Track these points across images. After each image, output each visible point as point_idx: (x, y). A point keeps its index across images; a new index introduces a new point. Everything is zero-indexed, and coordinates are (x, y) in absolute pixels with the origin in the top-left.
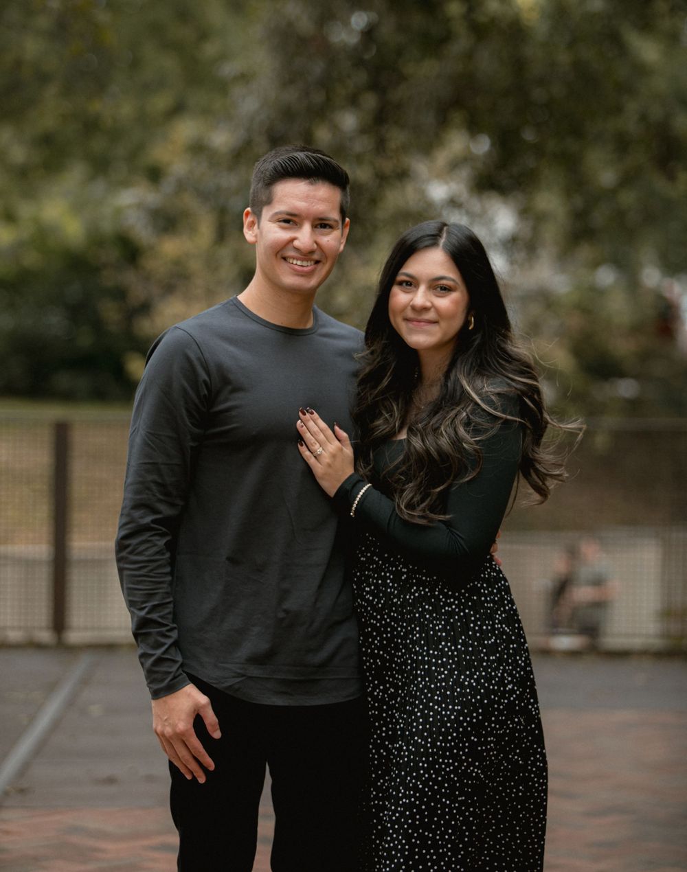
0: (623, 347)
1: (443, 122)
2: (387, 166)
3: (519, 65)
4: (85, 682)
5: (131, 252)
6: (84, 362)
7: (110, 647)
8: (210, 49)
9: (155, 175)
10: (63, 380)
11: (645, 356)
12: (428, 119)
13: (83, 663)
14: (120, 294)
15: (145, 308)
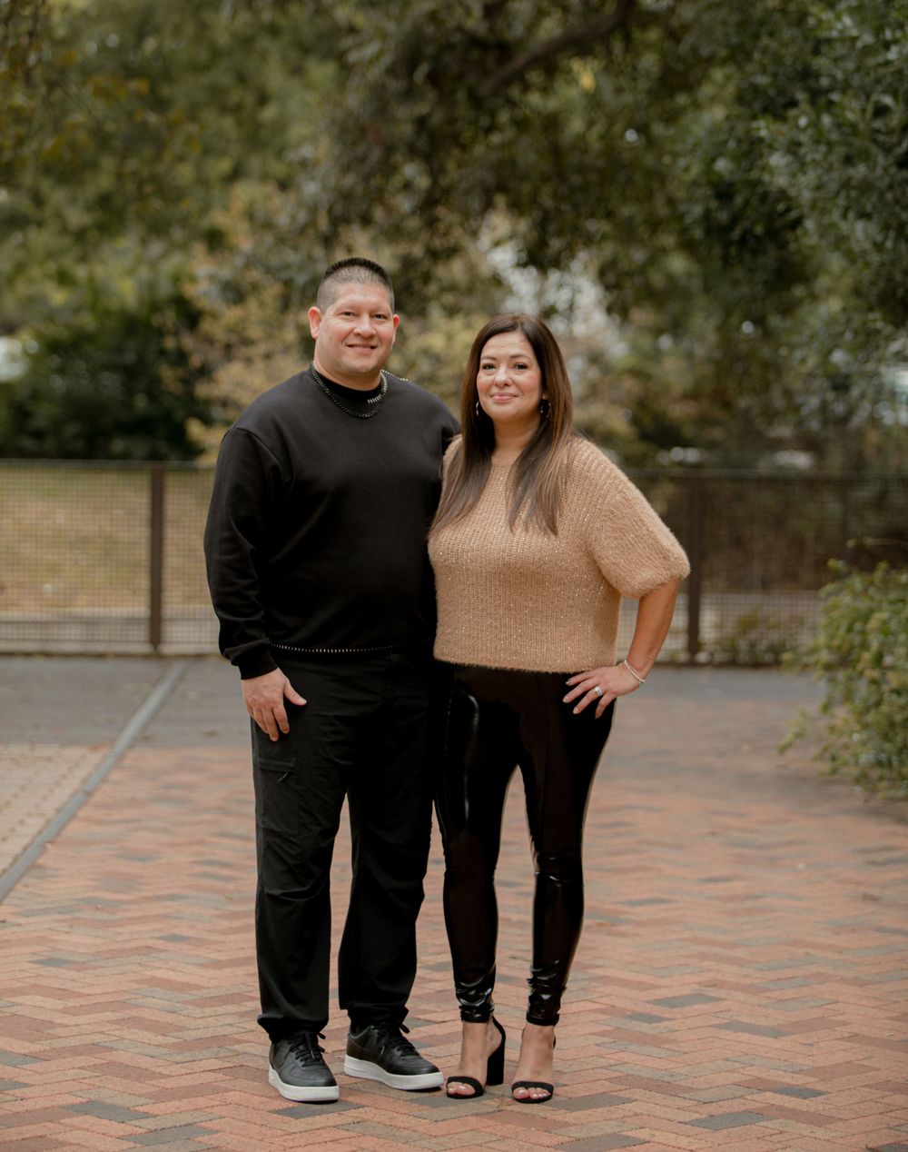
0: (679, 411)
1: (488, 205)
2: (437, 243)
3: (556, 152)
4: (181, 678)
5: (191, 316)
6: (140, 427)
7: (200, 657)
8: (269, 113)
9: (215, 240)
10: (118, 445)
11: (703, 421)
12: (475, 204)
13: (176, 669)
14: (181, 357)
15: (205, 372)
